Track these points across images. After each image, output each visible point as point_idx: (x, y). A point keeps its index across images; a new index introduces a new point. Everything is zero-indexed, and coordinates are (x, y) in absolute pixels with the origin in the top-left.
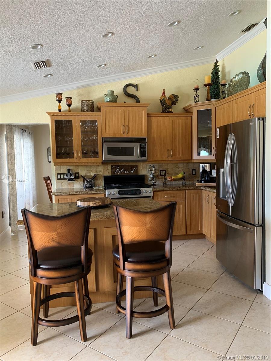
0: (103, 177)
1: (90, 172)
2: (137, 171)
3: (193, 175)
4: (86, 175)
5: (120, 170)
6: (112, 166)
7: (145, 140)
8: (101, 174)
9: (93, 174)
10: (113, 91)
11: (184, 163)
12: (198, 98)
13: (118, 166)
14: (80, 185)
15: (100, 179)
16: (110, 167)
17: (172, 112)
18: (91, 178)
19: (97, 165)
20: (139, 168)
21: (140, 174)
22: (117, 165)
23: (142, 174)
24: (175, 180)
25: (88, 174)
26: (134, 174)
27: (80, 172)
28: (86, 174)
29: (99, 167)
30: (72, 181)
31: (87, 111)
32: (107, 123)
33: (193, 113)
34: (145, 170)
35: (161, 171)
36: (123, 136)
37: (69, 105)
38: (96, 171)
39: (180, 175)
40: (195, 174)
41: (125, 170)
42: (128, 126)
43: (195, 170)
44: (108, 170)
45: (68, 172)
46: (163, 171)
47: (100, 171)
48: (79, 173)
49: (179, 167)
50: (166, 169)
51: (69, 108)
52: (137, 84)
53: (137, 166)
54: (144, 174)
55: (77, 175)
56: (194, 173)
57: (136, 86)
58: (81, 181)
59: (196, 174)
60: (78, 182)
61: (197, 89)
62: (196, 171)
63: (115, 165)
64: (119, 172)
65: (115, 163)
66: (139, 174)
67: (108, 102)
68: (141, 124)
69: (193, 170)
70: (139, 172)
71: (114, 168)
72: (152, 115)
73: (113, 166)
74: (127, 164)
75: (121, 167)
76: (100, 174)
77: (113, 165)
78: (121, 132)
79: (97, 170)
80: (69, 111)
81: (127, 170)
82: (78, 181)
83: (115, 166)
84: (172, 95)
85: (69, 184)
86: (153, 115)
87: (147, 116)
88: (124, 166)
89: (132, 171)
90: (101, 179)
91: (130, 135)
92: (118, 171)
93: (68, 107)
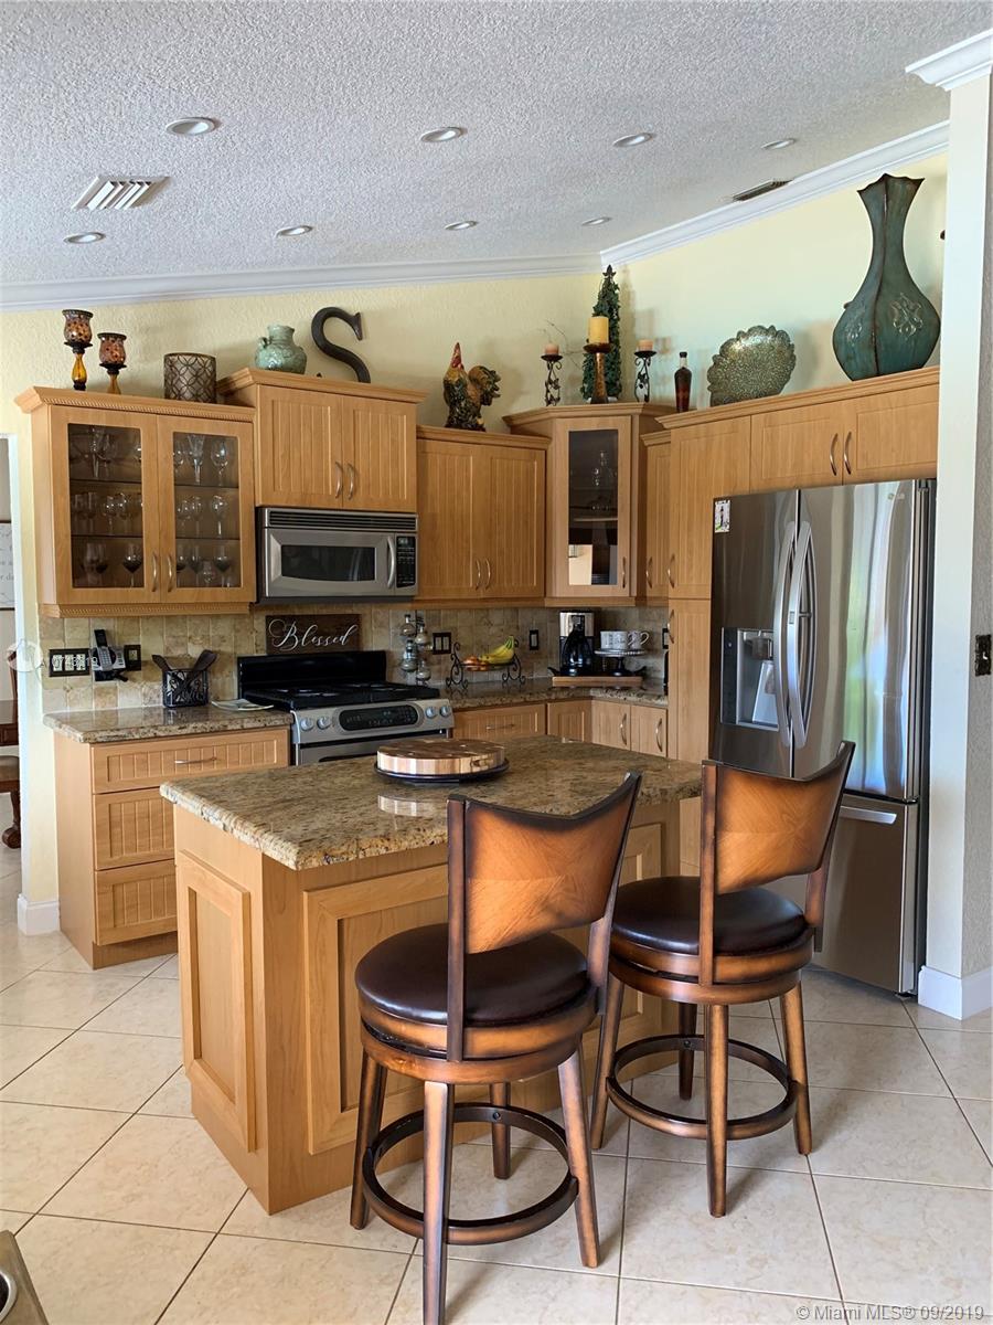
0: (235, 661)
1: (183, 644)
2: (356, 638)
3: (532, 648)
4: (169, 655)
5: (300, 635)
6: (269, 619)
7: (408, 523)
8: (227, 648)
9: (195, 651)
10: (293, 330)
11: (504, 609)
12: (557, 387)
13: (292, 618)
14: (145, 695)
15: (221, 671)
16: (260, 621)
17: (484, 430)
18: (187, 667)
19: (212, 616)
20: (366, 626)
21: (369, 649)
22: (288, 613)
23: (374, 649)
24: (490, 667)
25: (178, 652)
26: (348, 649)
27: (142, 641)
28: (168, 649)
29: (220, 623)
30: (111, 679)
31: (196, 398)
32: (280, 452)
33: (551, 438)
34: (384, 635)
35: (436, 635)
36: (336, 504)
37: (114, 367)
38: (205, 638)
39: (504, 652)
40: (537, 648)
41: (317, 635)
42: (354, 469)
43: (536, 632)
44: (254, 635)
45: (99, 645)
46: (442, 635)
47: (223, 639)
48: (138, 648)
49: (489, 624)
50: (452, 628)
51: (114, 380)
52: (358, 314)
53: (356, 619)
54: (380, 649)
55: (134, 654)
56: (534, 644)
57: (355, 321)
58: (147, 679)
59: (541, 645)
60: (136, 685)
61: (552, 358)
62: (540, 635)
63: (279, 614)
64: (296, 641)
65: (278, 607)
66: (365, 649)
67: (275, 368)
68: (396, 462)
69: (532, 632)
70: (364, 641)
71: (277, 625)
72: (427, 435)
73: (273, 617)
74: (324, 612)
75: (302, 622)
76: (222, 649)
77: (271, 614)
78: (327, 490)
79: (211, 634)
80: (114, 388)
81: (325, 635)
82: (134, 680)
83: (283, 617)
84: (481, 368)
85: (99, 693)
86: (433, 436)
87: (418, 438)
88: (313, 618)
89: (343, 639)
90: (226, 672)
91: (360, 504)
92: (291, 640)
93: (109, 373)
